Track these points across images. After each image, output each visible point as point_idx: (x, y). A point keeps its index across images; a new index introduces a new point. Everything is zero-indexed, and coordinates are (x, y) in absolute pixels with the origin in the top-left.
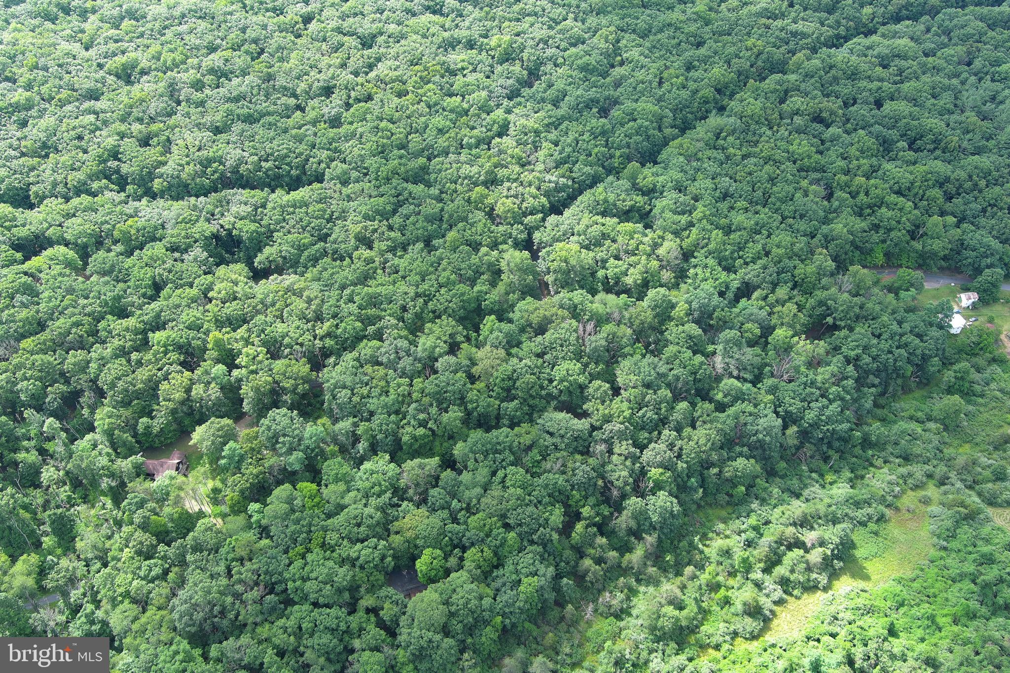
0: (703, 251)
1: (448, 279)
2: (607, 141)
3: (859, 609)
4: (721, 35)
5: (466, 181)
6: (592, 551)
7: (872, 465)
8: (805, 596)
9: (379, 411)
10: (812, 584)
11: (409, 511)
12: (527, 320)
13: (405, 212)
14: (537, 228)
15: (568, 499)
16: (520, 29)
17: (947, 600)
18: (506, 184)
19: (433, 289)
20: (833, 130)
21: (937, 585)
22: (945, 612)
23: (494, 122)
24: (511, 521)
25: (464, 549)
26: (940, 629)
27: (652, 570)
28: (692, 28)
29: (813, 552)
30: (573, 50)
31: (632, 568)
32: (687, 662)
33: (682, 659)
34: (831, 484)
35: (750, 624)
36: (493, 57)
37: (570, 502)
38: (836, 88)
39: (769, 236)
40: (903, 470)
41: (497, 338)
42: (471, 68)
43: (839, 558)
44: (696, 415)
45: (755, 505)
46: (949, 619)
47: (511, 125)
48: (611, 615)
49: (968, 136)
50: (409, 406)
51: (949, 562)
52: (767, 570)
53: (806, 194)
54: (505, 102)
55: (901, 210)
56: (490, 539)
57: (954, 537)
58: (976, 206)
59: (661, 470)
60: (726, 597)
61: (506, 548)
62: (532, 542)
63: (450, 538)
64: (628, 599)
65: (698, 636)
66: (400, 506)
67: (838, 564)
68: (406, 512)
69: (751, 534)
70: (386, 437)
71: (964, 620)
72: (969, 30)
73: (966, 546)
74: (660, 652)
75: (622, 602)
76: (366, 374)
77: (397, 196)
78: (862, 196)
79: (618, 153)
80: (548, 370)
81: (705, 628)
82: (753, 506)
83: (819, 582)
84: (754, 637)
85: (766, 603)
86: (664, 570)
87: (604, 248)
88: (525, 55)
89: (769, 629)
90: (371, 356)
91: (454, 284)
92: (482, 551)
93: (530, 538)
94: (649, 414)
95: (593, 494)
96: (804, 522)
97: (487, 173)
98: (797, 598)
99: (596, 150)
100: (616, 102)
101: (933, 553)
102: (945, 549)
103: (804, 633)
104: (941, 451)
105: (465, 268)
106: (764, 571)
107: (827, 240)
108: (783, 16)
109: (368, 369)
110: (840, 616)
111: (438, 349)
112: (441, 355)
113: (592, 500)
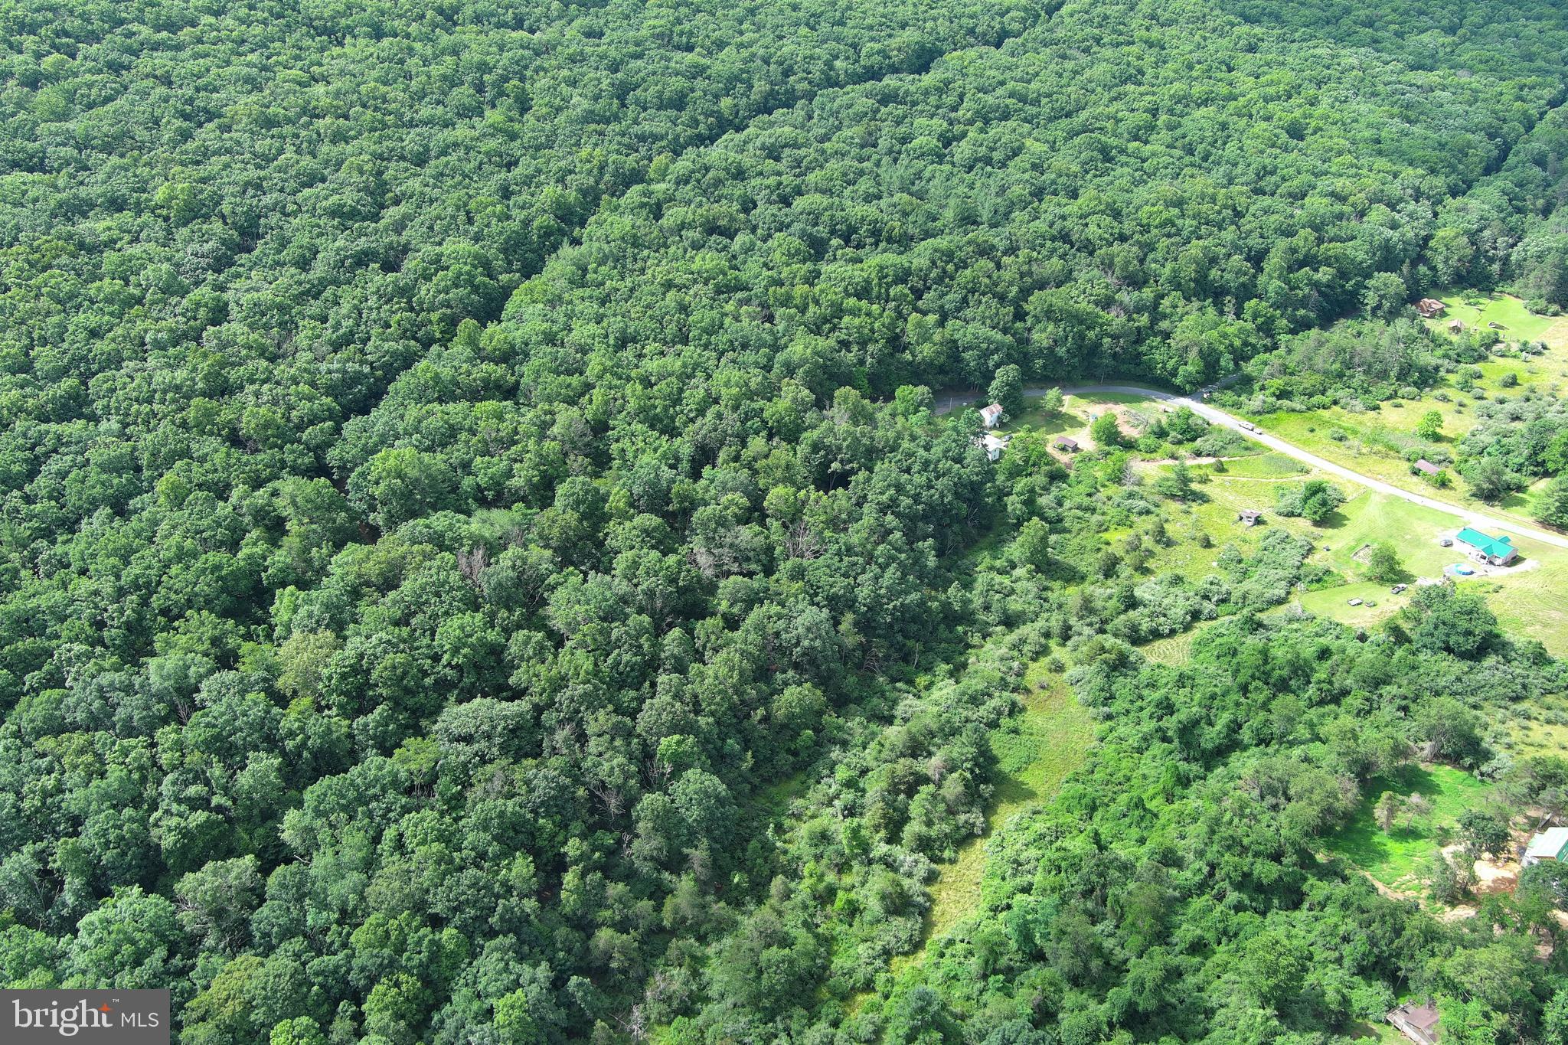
0: (620, 417)
1: (180, 548)
2: (409, 302)
3: (1042, 837)
4: (538, 148)
5: (169, 396)
6: (607, 913)
7: (968, 646)
8: (962, 855)
9: (94, 806)
10: (963, 831)
11: (215, 971)
12: (359, 576)
13: (54, 468)
14: (330, 445)
15: (534, 838)
16: (202, 174)
17: (1145, 777)
18: (250, 388)
19: (153, 572)
20: (741, 239)
21: (1124, 764)
22: (1151, 792)
23: (198, 305)
24: (438, 909)
25: (358, 998)
26: (1156, 816)
27: (719, 908)
28: (492, 144)
29: (946, 783)
30: (307, 192)
31: (684, 919)
32: (832, 1030)
33: (822, 1028)
34: (928, 688)
35: (902, 927)
36: (166, 219)
37: (540, 843)
38: (725, 191)
39: (709, 377)
40: (1013, 637)
41: (310, 615)
42: (127, 237)
43: (986, 781)
44: (698, 644)
45: (836, 753)
46: (1160, 800)
47: (232, 305)
48: (676, 1013)
49: (911, 218)
50: (159, 784)
51: (1122, 730)
52: (893, 839)
53: (737, 319)
54: (210, 276)
55: (868, 314)
56: (405, 955)
57: (1112, 697)
58: (953, 297)
59: (676, 737)
60: (849, 902)
61: (445, 962)
62: (492, 934)
63: (322, 986)
64: (695, 974)
65: (832, 982)
66: (193, 967)
67: (986, 789)
68: (210, 973)
69: (848, 796)
70: (124, 854)
71: (1178, 790)
72: (857, 108)
73: (1132, 702)
74: (783, 1035)
75: (686, 983)
76: (44, 755)
77: (32, 448)
78: (812, 308)
79: (435, 316)
80: (426, 641)
81: (839, 963)
82: (833, 755)
83: (973, 825)
84: (917, 945)
85: (913, 886)
86: (738, 904)
87: (460, 445)
88: (225, 208)
89: (932, 925)
90: (47, 719)
91: (195, 555)
92: (397, 984)
93: (486, 927)
94: (626, 658)
95: (575, 817)
96: (916, 748)
97: (205, 377)
98: (952, 862)
99: (397, 317)
100: (406, 249)
101: (1099, 728)
102: (1109, 717)
103: (984, 906)
104: (1046, 600)
105: (210, 527)
106: (889, 841)
107: (790, 370)
108: (617, 118)
109: (47, 743)
110: (1023, 857)
111: (193, 669)
112: (201, 677)
113: (576, 827)
